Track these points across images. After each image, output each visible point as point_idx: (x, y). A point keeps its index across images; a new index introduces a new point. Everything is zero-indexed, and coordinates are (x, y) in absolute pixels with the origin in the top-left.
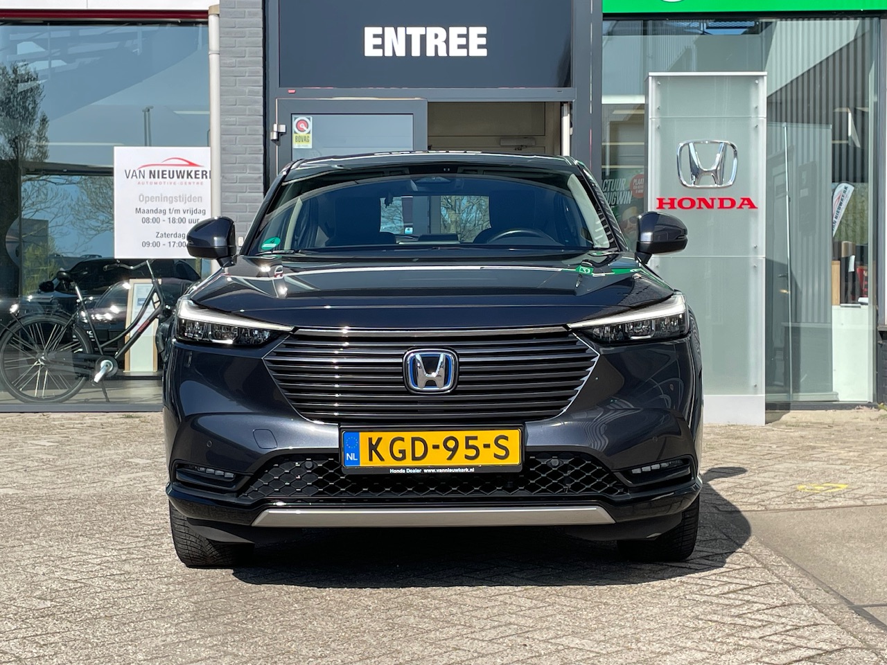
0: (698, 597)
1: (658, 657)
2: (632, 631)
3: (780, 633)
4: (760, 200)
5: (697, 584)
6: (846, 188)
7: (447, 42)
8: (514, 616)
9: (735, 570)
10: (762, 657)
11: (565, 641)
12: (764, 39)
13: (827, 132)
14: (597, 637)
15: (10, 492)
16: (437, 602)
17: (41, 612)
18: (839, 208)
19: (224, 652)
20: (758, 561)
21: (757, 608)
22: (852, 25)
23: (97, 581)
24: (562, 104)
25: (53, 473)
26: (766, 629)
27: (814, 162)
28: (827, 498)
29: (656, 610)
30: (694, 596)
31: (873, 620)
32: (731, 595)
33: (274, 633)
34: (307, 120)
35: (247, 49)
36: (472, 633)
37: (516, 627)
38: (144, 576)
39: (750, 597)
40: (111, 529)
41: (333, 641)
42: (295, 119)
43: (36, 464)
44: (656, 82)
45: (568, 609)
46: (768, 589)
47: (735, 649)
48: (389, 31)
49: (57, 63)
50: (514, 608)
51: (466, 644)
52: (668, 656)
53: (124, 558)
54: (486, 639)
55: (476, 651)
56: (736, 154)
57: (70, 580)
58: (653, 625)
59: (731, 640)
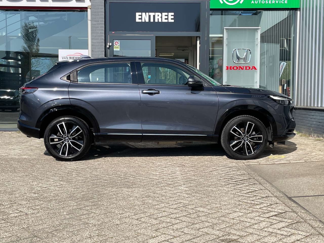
0: (239, 194)
1: (228, 214)
2: (219, 205)
3: (266, 207)
4: (258, 67)
5: (239, 189)
6: (284, 63)
7: (161, 17)
8: (182, 200)
9: (251, 185)
10: (260, 215)
11: (198, 209)
12: (259, 16)
13: (278, 46)
14: (208, 207)
15: (26, 157)
16: (158, 195)
17: (34, 198)
18: (282, 69)
19: (91, 212)
20: (258, 182)
21: (258, 198)
22: (287, 12)
23: (52, 188)
24: (197, 37)
25: (40, 151)
26: (261, 205)
27: (274, 55)
28: (278, 161)
29: (227, 198)
30: (238, 193)
31: (294, 202)
32: (250, 193)
33: (107, 206)
34: (118, 42)
35: (100, 19)
36: (169, 206)
37: (183, 204)
38: (67, 186)
39: (256, 194)
40: (57, 169)
41: (126, 208)
42: (114, 41)
43: (35, 148)
44: (226, 30)
45: (199, 198)
46: (261, 191)
47: (252, 212)
48: (144, 14)
49: (41, 23)
50: (182, 197)
51: (167, 209)
52: (231, 214)
53: (61, 180)
54: (174, 208)
55: (170, 212)
56: (251, 53)
57: (44, 187)
58: (226, 203)
59: (251, 209)
